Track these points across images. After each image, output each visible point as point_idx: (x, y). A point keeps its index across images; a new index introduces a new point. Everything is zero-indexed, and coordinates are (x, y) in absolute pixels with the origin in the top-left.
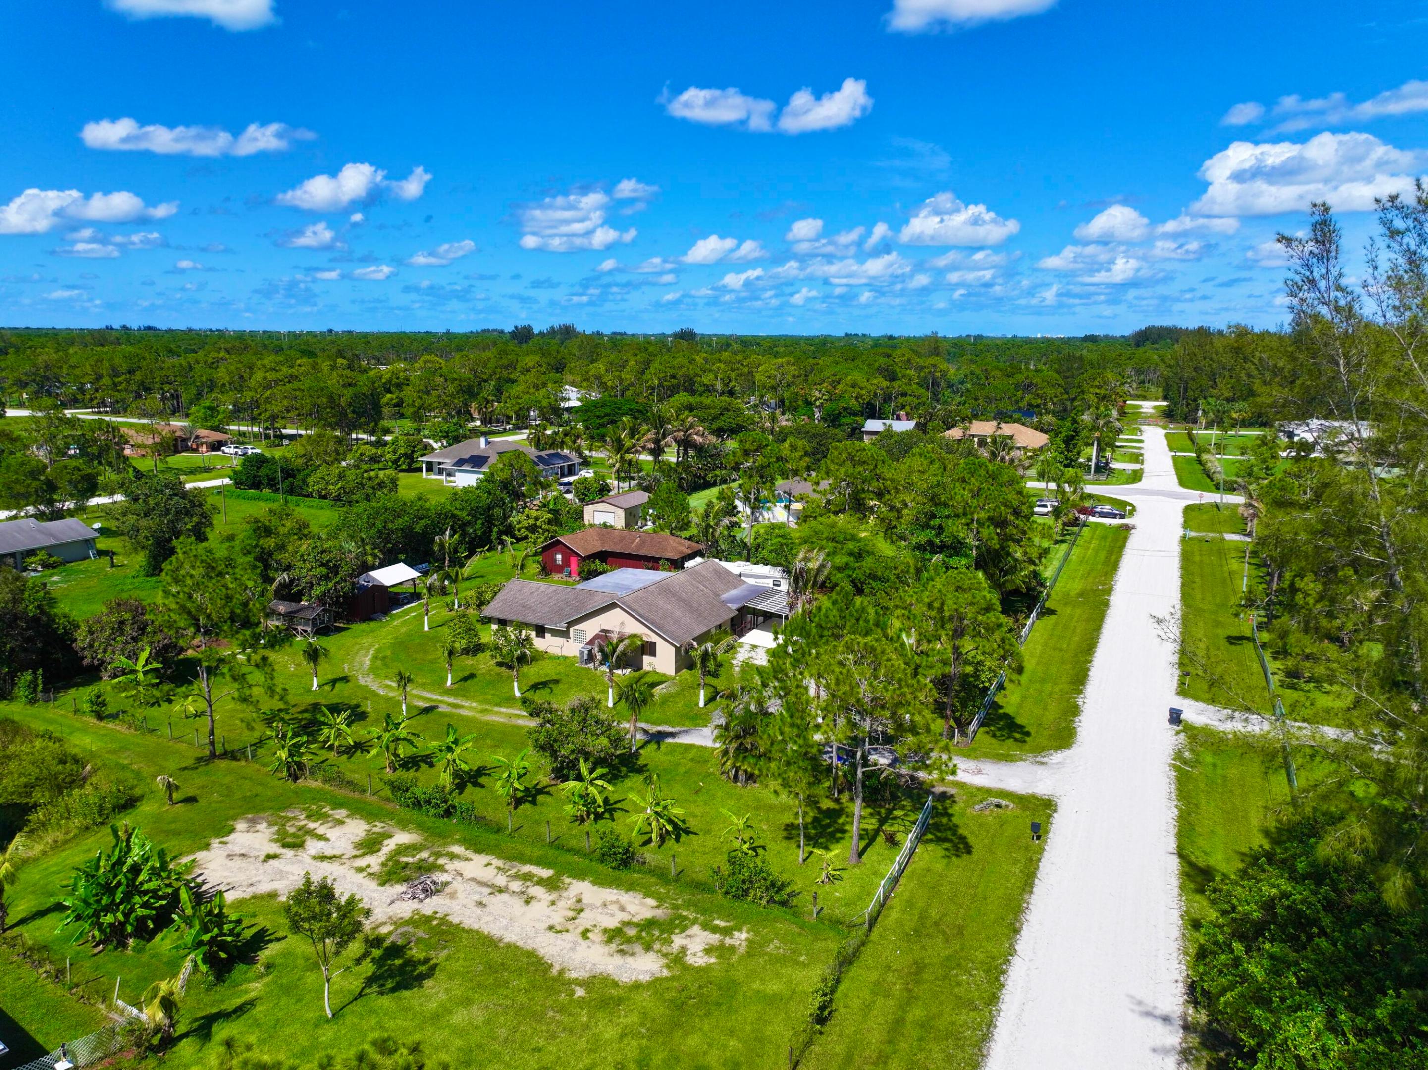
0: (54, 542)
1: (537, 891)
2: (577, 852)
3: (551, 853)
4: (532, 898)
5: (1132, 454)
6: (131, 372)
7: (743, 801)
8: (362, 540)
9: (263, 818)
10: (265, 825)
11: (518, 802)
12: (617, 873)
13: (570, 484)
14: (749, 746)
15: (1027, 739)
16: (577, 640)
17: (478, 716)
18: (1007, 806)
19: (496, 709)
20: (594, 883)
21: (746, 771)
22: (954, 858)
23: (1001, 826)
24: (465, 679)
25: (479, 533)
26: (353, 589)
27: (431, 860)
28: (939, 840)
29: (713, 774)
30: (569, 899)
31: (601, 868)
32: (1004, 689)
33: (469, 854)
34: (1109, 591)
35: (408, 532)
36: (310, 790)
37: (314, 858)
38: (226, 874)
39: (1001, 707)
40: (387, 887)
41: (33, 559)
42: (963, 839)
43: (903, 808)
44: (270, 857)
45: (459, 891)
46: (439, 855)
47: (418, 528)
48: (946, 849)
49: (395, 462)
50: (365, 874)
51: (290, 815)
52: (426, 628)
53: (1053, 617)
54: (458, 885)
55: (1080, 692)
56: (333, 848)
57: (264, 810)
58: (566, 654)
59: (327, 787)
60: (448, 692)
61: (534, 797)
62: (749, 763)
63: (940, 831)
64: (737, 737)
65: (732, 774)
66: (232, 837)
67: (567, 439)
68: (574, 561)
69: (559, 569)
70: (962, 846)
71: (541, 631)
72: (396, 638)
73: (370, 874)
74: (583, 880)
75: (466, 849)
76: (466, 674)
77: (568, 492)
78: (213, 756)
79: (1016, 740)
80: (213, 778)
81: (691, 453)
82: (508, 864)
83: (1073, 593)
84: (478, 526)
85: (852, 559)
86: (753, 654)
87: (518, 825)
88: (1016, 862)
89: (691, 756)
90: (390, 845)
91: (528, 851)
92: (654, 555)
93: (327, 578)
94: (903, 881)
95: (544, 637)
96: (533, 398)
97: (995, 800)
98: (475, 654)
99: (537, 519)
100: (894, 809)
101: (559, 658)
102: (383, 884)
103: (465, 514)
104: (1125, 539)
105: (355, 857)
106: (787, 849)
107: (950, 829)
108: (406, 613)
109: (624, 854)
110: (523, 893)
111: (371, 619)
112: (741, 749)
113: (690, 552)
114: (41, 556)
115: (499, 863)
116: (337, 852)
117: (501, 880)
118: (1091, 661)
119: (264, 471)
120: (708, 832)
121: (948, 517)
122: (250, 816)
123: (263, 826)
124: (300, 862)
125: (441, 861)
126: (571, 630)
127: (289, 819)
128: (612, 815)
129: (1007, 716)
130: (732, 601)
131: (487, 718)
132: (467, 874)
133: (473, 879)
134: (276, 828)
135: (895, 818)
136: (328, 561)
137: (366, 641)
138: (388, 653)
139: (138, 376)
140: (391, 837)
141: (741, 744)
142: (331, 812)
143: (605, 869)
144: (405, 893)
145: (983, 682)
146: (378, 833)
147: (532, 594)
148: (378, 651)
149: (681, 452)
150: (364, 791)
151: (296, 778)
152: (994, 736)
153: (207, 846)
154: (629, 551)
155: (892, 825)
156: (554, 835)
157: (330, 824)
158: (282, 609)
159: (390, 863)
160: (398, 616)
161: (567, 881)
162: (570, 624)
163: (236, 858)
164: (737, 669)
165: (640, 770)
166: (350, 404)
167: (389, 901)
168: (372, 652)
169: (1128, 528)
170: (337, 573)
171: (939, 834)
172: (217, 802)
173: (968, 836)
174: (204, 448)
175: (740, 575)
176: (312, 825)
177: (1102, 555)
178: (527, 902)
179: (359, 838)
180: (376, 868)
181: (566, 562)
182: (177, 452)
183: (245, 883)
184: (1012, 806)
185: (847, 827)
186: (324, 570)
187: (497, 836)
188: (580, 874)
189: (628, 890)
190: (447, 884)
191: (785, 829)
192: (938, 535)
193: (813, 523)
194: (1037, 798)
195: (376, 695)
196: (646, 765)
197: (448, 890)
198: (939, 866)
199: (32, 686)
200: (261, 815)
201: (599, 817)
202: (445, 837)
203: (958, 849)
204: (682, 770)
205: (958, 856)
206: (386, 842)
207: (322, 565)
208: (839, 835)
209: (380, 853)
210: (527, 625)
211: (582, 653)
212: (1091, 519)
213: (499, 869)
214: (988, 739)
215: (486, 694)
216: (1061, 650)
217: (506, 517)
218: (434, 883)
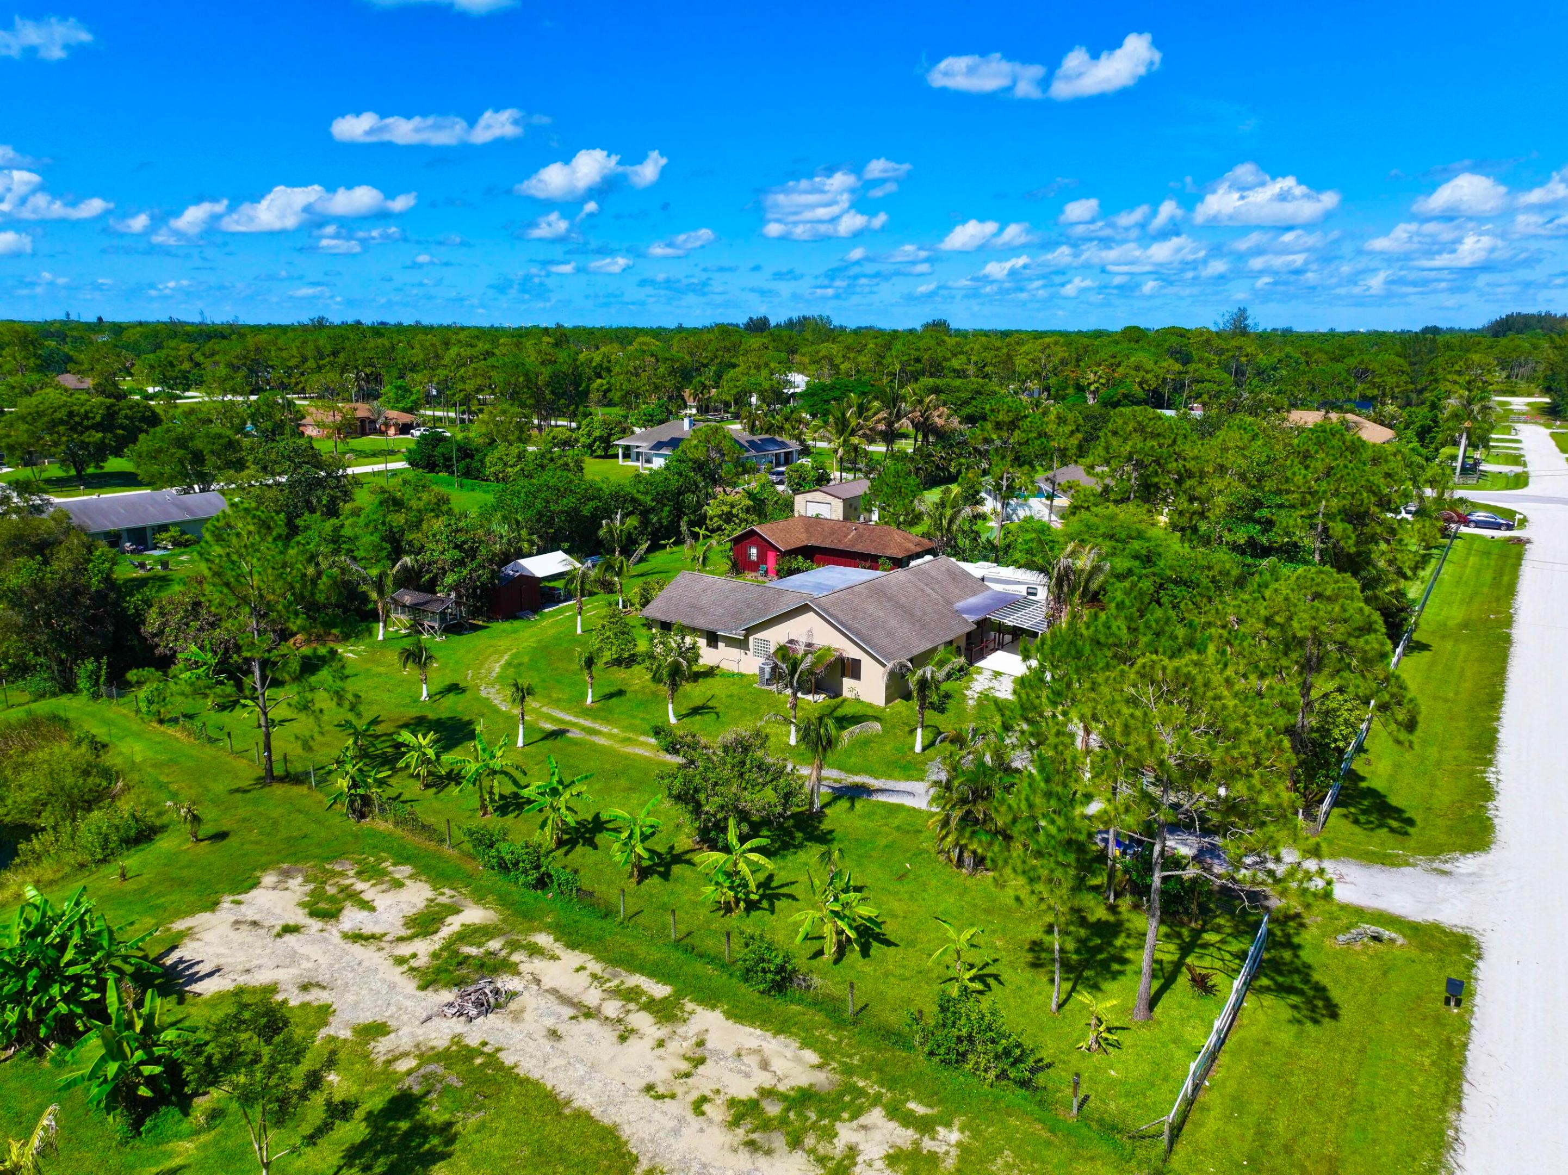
0: (188, 517)
1: (642, 1020)
2: (712, 959)
3: (676, 956)
4: (632, 1031)
5: (1507, 455)
6: (335, 354)
7: (967, 898)
8: (518, 523)
9: (300, 871)
10: (300, 879)
11: (644, 873)
12: (767, 1000)
13: (782, 473)
14: (981, 816)
15: (1411, 830)
16: (756, 654)
17: (617, 746)
18: (1392, 941)
19: (642, 738)
20: (729, 1015)
21: (974, 852)
22: (1309, 1025)
23: (1385, 973)
24: (611, 696)
25: (665, 522)
26: (492, 578)
27: (503, 953)
28: (1283, 990)
29: (926, 851)
30: (685, 1039)
31: (743, 989)
32: (1365, 751)
33: (558, 948)
34: (1509, 622)
35: (573, 515)
36: (374, 834)
37: (345, 936)
38: (222, 950)
39: (1363, 779)
40: (429, 992)
41: (164, 535)
42: (1320, 990)
43: (1218, 929)
44: (288, 929)
45: (529, 1010)
46: (515, 946)
47: (586, 511)
48: (1294, 1007)
49: (590, 446)
50: (405, 967)
51: (338, 868)
52: (579, 631)
53: (1426, 653)
54: (530, 1000)
55: (1489, 763)
56: (376, 923)
57: (307, 858)
58: (743, 670)
59: (399, 832)
60: (587, 712)
61: (668, 866)
62: (980, 841)
63: (1280, 973)
64: (964, 801)
65: (954, 855)
66: (254, 893)
67: (787, 426)
68: (771, 556)
69: (753, 567)
70: (1320, 1003)
71: (713, 639)
72: (540, 641)
73: (412, 969)
74: (713, 1008)
75: (556, 940)
76: (613, 689)
77: (781, 482)
78: (269, 778)
79: (1392, 830)
80: (261, 809)
81: (931, 439)
82: (609, 970)
83: (1451, 623)
84: (665, 514)
85: (1137, 563)
86: (995, 684)
87: (636, 910)
88: (1422, 1044)
89: (897, 822)
90: (454, 924)
91: (642, 951)
92: (873, 552)
93: (462, 563)
94: (1223, 1058)
95: (716, 647)
96: (753, 380)
97: (1372, 929)
98: (628, 666)
99: (733, 506)
100: (1203, 930)
101: (733, 675)
102: (423, 988)
103: (649, 498)
104: (1519, 557)
105: (401, 939)
106: (1033, 983)
107: (1297, 971)
108: (561, 612)
109: (777, 973)
110: (619, 1021)
111: (514, 617)
112: (967, 819)
113: (919, 549)
114: (174, 532)
115: (595, 967)
116: (377, 930)
117: (593, 997)
118: (1498, 719)
119: (440, 450)
120: (911, 943)
121: (1281, 506)
122: (285, 866)
123: (295, 883)
124: (325, 940)
125: (515, 958)
126: (751, 639)
127: (334, 874)
128: (772, 905)
129: (1372, 793)
130: (969, 611)
131: (629, 750)
132: (547, 983)
133: (554, 992)
134: (312, 886)
135: (1205, 946)
136: (464, 542)
137: (503, 643)
138: (526, 659)
139: (342, 358)
140: (458, 912)
141: (969, 812)
142: (391, 869)
143: (749, 993)
144: (450, 1005)
145: (1335, 741)
146: (443, 905)
147: (705, 590)
148: (515, 656)
149: (920, 438)
150: (442, 841)
151: (362, 816)
152: (1356, 822)
153: (213, 906)
154: (841, 547)
155: (1201, 957)
156: (683, 929)
157: (384, 887)
158: (408, 599)
159: (445, 954)
160: (551, 615)
161: (690, 1006)
162: (750, 631)
163: (244, 927)
164: (971, 702)
165: (825, 838)
166: (548, 384)
167: (424, 1016)
168: (506, 657)
169: (1521, 543)
170: (473, 558)
171: (1280, 979)
172: (252, 843)
173: (1330, 986)
174: (392, 431)
175: (983, 579)
176: (360, 886)
177: (1488, 576)
178: (623, 1038)
179: (415, 911)
180: (423, 961)
181: (762, 558)
182: (364, 433)
183: (241, 967)
184: (1400, 941)
185: (1129, 955)
186: (457, 554)
187: (603, 923)
188: (709, 999)
189: (778, 1032)
190: (513, 995)
191: (1031, 950)
192: (1264, 532)
193: (1084, 515)
194: (1443, 932)
195: (496, 711)
196: (831, 832)
197: (513, 1006)
198: (1285, 1036)
199: (94, 678)
200: (300, 866)
201: (752, 906)
202: (532, 920)
203: (1314, 1009)
204: (882, 842)
205: (1316, 1021)
206: (449, 920)
207: (456, 547)
208: (1116, 967)
209: (436, 937)
210: (694, 630)
211: (762, 670)
212: (1464, 529)
213: (594, 976)
214: (1346, 827)
215: (633, 717)
216: (1446, 700)
217: (700, 505)
218: (496, 992)
